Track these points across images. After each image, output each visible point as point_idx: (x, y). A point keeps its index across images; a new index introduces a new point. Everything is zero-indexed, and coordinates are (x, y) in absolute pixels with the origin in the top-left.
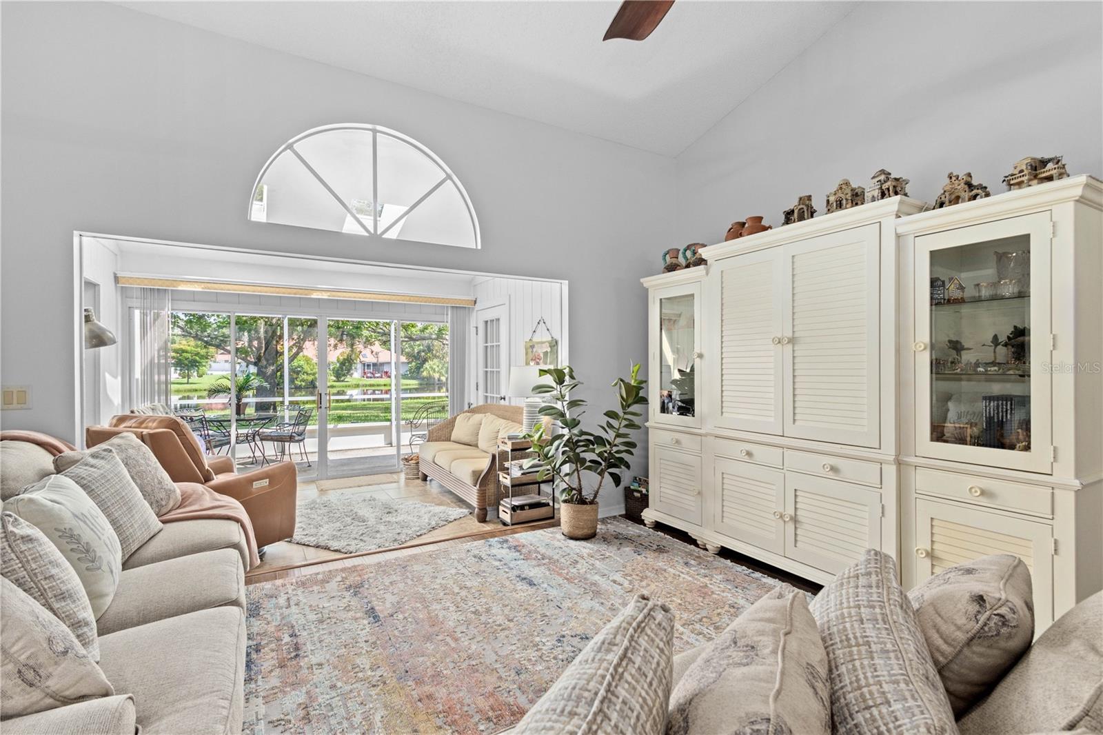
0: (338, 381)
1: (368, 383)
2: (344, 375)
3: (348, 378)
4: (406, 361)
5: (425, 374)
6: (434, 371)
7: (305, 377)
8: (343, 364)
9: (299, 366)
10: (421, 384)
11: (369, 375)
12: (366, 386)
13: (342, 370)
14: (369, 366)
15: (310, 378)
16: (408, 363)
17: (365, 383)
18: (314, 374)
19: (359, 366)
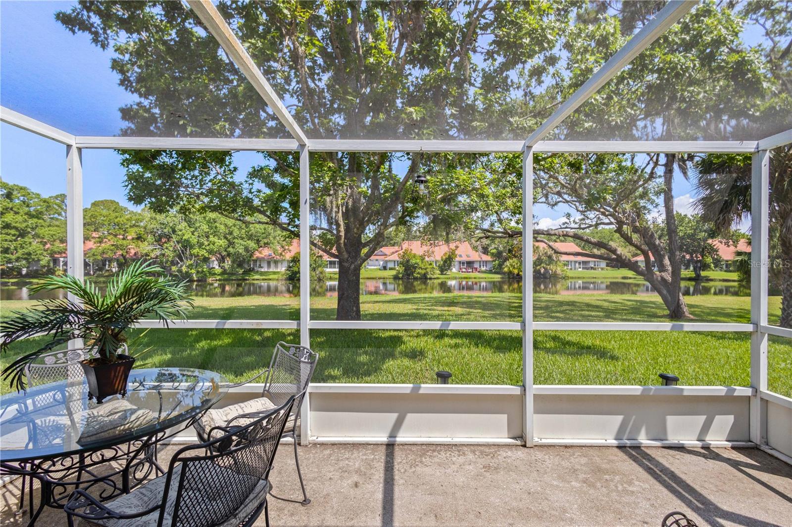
0: (442, 274)
1: (463, 276)
2: (446, 270)
3: (449, 272)
4: (491, 260)
5: (506, 269)
6: (514, 268)
7: (420, 271)
8: (445, 262)
9: (416, 263)
10: (503, 278)
11: (464, 270)
12: (461, 278)
13: (445, 266)
14: (463, 263)
15: (423, 272)
16: (493, 261)
17: (460, 276)
18: (426, 269)
19: (456, 263)
